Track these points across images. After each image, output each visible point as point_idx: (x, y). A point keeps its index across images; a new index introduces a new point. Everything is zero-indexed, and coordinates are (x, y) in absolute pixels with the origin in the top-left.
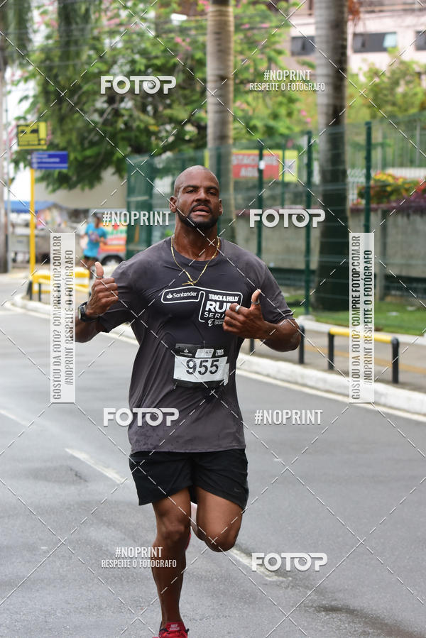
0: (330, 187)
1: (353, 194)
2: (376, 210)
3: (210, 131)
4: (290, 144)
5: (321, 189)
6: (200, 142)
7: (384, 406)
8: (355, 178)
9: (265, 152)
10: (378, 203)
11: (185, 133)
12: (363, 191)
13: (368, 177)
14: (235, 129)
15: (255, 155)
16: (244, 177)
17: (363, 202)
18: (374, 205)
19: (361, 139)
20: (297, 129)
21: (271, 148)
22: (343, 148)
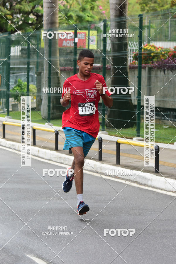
0: (117, 54)
1: (131, 57)
2: (145, 68)
3: (45, 18)
4: (92, 26)
5: (111, 54)
6: (39, 25)
7: (150, 186)
9: (78, 31)
11: (29, 19)
12: (137, 56)
13: (140, 47)
14: (59, 17)
16: (65, 46)
17: (137, 62)
18: (143, 65)
20: (97, 18)
21: (81, 29)
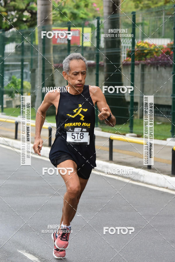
0: (110, 51)
1: (124, 54)
2: (138, 64)
3: (39, 16)
4: (86, 23)
5: (105, 52)
6: (32, 22)
7: (143, 182)
8: (126, 45)
9: (72, 28)
10: (139, 60)
11: (23, 16)
12: (130, 53)
13: (133, 44)
14: (54, 14)
16: (59, 43)
17: (130, 59)
18: (137, 62)
19: (130, 21)
20: (91, 15)
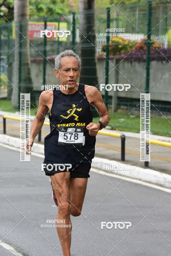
0: (85, 46)
1: (99, 49)
2: (112, 59)
3: (16, 11)
4: (62, 19)
5: (80, 46)
6: (10, 17)
8: (101, 39)
9: (48, 23)
10: (114, 55)
11: (1, 11)
12: (105, 48)
14: (30, 9)
15: (42, 25)
16: (35, 38)
17: (105, 54)
18: (111, 56)
19: (105, 16)
20: (67, 10)
21: (51, 21)
22: (94, 23)
